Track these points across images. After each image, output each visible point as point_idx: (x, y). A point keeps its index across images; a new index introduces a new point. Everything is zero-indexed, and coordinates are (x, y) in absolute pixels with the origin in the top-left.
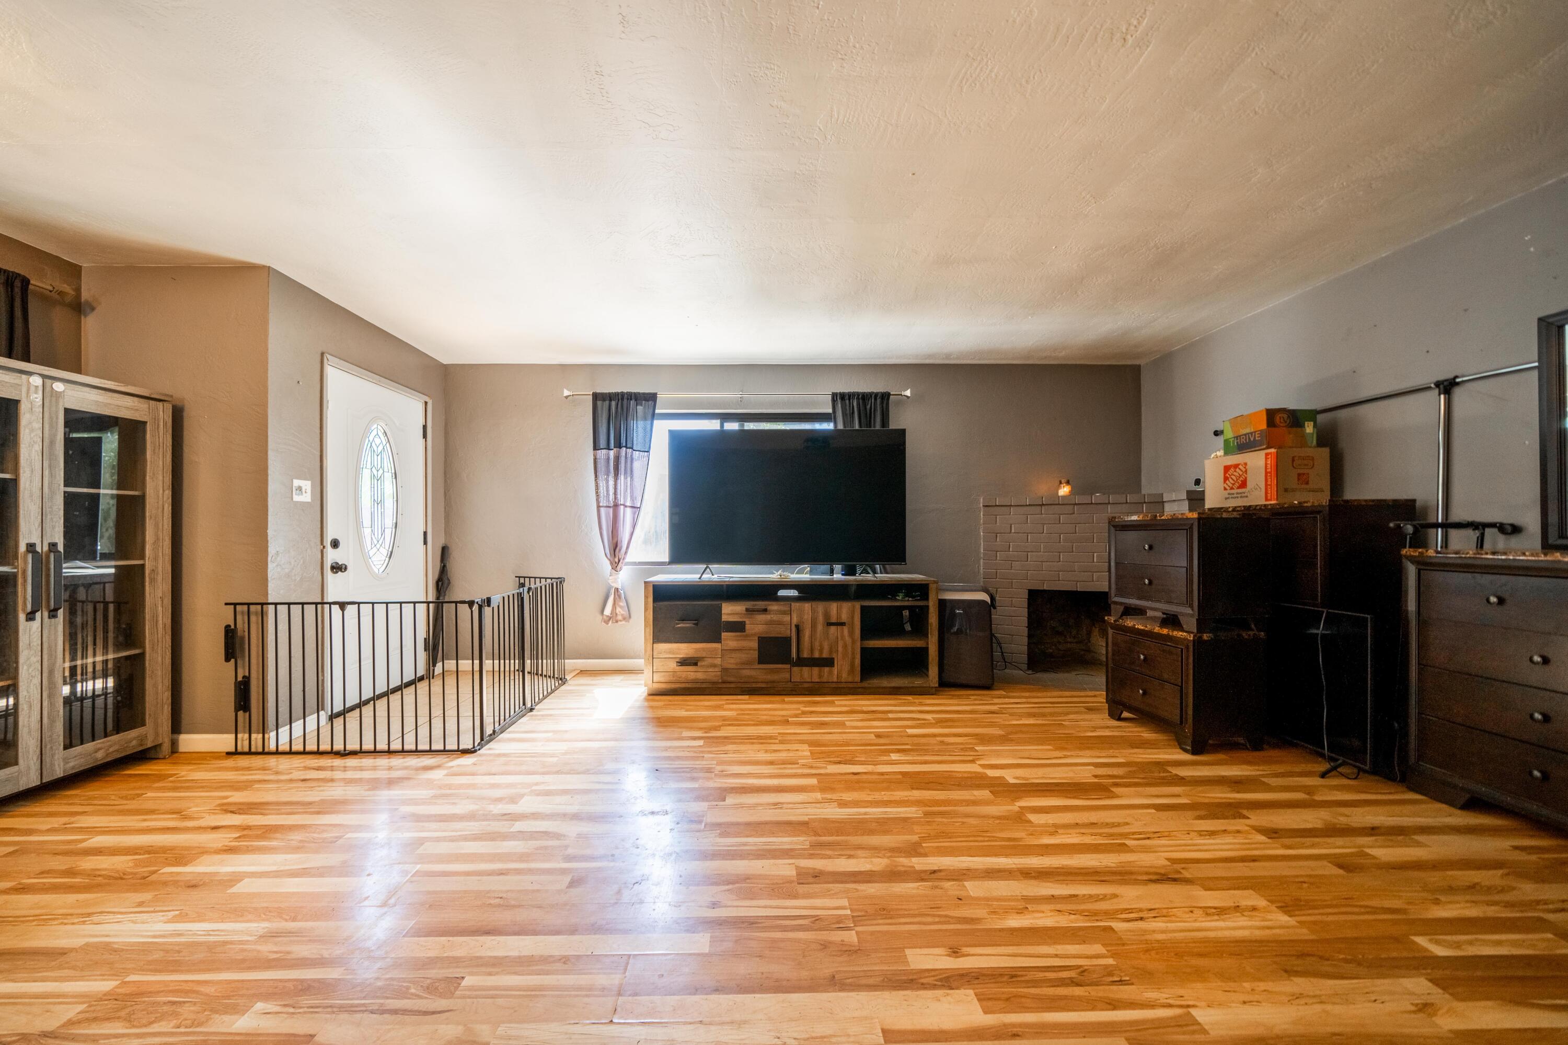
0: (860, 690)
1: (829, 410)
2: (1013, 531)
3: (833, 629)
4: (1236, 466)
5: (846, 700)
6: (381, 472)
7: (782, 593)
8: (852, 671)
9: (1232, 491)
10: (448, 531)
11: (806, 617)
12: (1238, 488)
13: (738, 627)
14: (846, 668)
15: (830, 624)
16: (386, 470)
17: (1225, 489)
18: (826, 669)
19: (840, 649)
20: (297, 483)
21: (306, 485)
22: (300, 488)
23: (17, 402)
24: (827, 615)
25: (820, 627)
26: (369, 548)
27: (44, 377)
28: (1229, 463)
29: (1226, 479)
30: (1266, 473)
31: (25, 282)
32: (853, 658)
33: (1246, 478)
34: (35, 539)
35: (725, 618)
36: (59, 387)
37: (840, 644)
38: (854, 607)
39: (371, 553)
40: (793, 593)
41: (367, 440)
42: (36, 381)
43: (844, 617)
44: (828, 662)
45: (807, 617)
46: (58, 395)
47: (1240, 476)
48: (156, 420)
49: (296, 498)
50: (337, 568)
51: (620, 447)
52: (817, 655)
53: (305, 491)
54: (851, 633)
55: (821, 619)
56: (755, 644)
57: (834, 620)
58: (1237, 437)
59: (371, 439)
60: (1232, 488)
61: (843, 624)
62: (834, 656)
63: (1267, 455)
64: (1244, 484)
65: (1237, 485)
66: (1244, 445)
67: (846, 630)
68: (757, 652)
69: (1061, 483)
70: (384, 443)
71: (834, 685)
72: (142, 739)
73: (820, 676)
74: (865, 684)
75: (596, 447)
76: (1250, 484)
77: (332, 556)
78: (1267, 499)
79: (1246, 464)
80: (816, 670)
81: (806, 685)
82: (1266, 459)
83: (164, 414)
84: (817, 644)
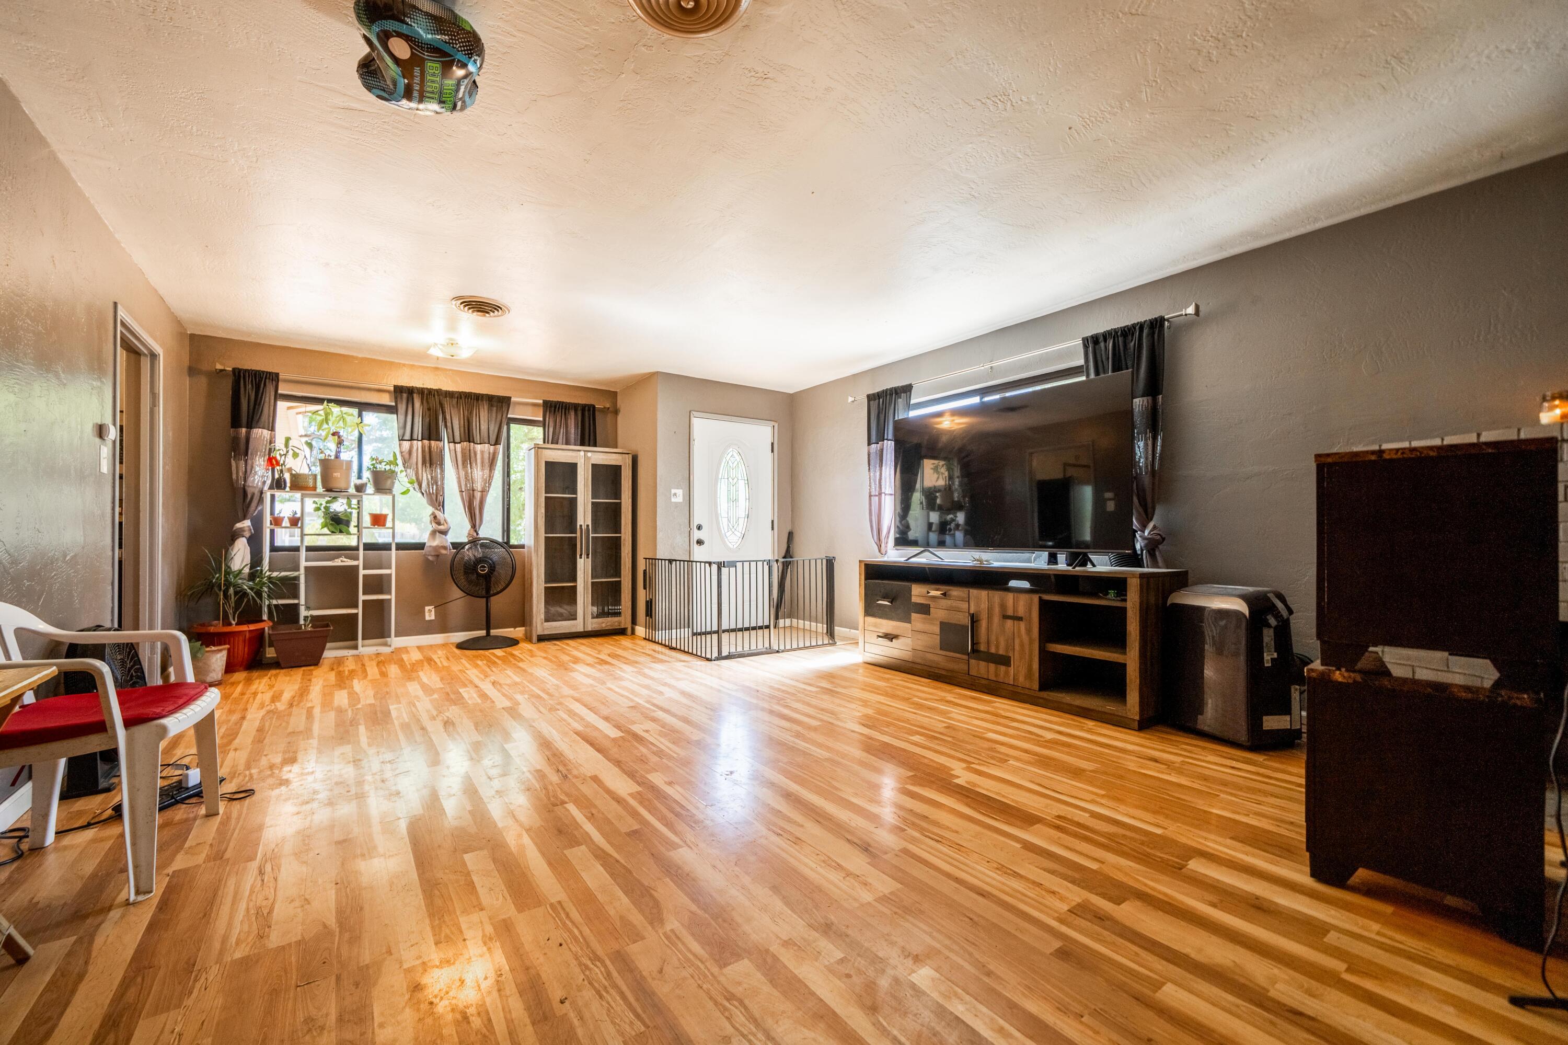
0: (1041, 701)
1: (1081, 362)
3: (1009, 623)
5: (1023, 708)
6: (736, 479)
7: (1013, 583)
8: (1029, 675)
10: (793, 522)
11: (982, 606)
13: (924, 609)
14: (1023, 672)
15: (1005, 617)
16: (740, 478)
18: (1003, 668)
19: (1017, 647)
20: (673, 491)
21: (680, 492)
22: (675, 494)
23: (576, 464)
24: (1003, 606)
25: (996, 619)
26: (726, 531)
27: (585, 451)
31: (594, 407)
32: (1031, 660)
34: (582, 524)
35: (914, 599)
36: (589, 454)
37: (1017, 642)
38: (1032, 600)
39: (728, 534)
40: (1025, 584)
41: (724, 460)
42: (582, 453)
43: (1021, 611)
44: (1005, 661)
45: (984, 606)
46: (589, 458)
48: (625, 463)
49: (673, 500)
50: (700, 542)
51: (883, 440)
52: (993, 650)
53: (678, 496)
54: (1029, 631)
55: (997, 610)
56: (937, 629)
57: (1010, 612)
59: (728, 459)
61: (1020, 619)
62: (1011, 654)
67: (1022, 625)
68: (938, 637)
69: (1544, 399)
70: (738, 460)
71: (1011, 688)
72: (620, 623)
73: (997, 675)
74: (1045, 694)
75: (869, 444)
77: (697, 535)
80: (992, 666)
81: (983, 682)
83: (628, 460)
84: (993, 638)
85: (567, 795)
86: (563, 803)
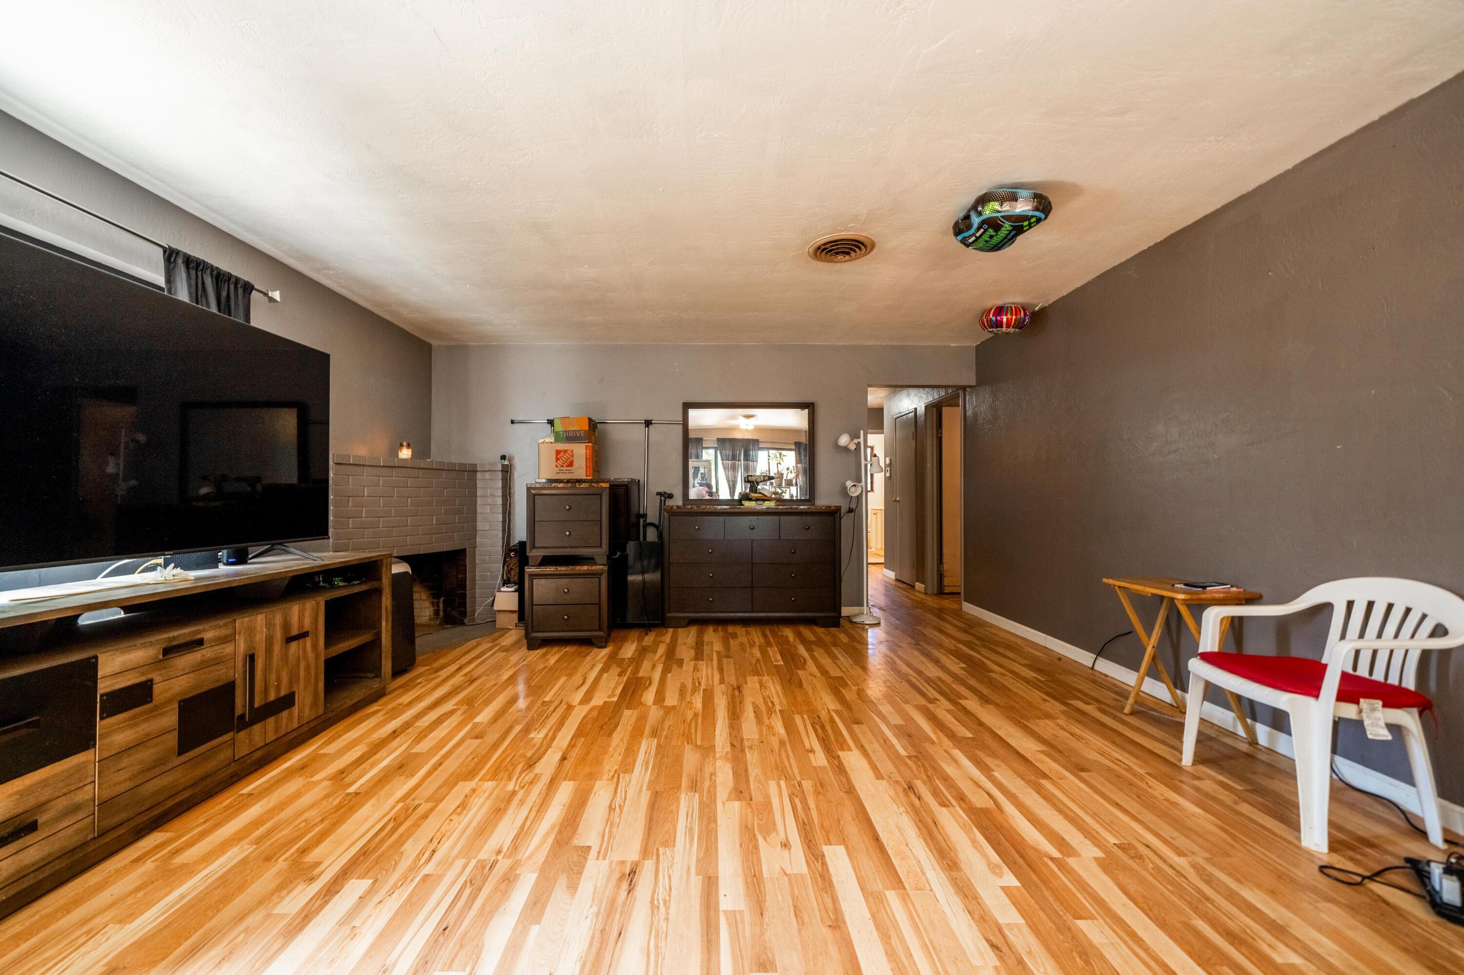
2: (366, 494)
3: (294, 645)
4: (565, 451)
8: (316, 703)
9: (562, 468)
11: (258, 637)
12: (567, 466)
13: (140, 696)
14: (308, 700)
15: (289, 640)
17: (557, 466)
18: (285, 714)
19: (302, 675)
24: (285, 626)
25: (277, 649)
28: (559, 449)
29: (557, 459)
30: (586, 458)
32: (318, 682)
33: (572, 461)
37: (302, 665)
38: (317, 604)
43: (307, 623)
44: (287, 701)
45: (261, 634)
47: (568, 458)
52: (272, 697)
54: (315, 645)
55: (278, 635)
56: (172, 719)
57: (294, 632)
58: (566, 432)
60: (562, 466)
61: (303, 635)
62: (295, 688)
63: (586, 446)
64: (571, 464)
65: (566, 464)
66: (571, 438)
67: (308, 641)
68: (176, 733)
69: (402, 445)
71: (294, 735)
73: (277, 729)
76: (576, 464)
78: (587, 476)
79: (572, 451)
80: (271, 722)
82: (586, 449)
84: (273, 679)
85: (907, 765)
86: (909, 757)
